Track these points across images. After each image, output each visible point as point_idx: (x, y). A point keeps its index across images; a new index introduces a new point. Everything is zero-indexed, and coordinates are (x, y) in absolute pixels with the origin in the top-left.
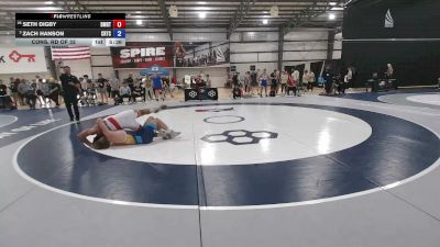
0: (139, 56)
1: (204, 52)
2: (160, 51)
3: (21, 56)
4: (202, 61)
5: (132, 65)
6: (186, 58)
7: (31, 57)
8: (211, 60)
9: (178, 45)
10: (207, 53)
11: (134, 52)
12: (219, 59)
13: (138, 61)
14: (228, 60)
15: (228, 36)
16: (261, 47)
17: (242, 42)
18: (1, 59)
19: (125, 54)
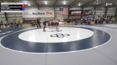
0: (75, 13)
1: (90, 12)
2: (80, 12)
3: (49, 13)
4: (89, 14)
5: (74, 15)
6: (86, 14)
7: (51, 13)
9: (84, 10)
11: (75, 12)
12: (93, 14)
13: (75, 14)
14: (95, 14)
15: (95, 9)
16: (101, 11)
17: (97, 10)
18: (44, 14)
19: (72, 13)
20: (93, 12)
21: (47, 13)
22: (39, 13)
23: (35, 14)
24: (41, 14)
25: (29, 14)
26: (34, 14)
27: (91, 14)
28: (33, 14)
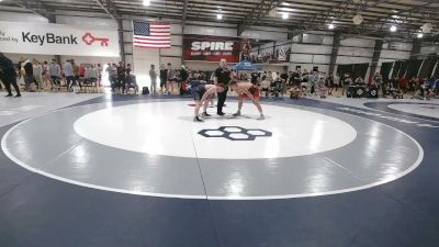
0: (208, 49)
1: (268, 50)
2: (228, 46)
3: (94, 39)
4: (265, 59)
5: (201, 57)
7: (104, 41)
8: (273, 58)
9: (246, 41)
10: (270, 51)
12: (280, 58)
13: (207, 54)
14: (288, 60)
15: (290, 37)
16: (316, 49)
17: (301, 43)
18: (73, 41)
19: (196, 46)
20: (282, 49)
21: (89, 39)
22: (51, 38)
23: (32, 40)
24: (61, 40)
25: (6, 36)
26: (29, 37)
27: (273, 56)
28: (25, 37)
